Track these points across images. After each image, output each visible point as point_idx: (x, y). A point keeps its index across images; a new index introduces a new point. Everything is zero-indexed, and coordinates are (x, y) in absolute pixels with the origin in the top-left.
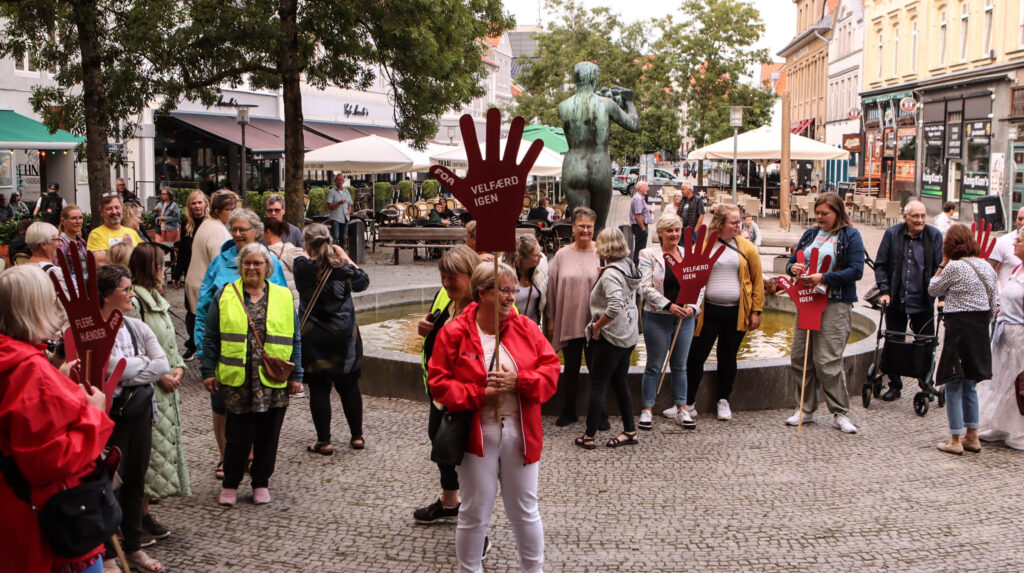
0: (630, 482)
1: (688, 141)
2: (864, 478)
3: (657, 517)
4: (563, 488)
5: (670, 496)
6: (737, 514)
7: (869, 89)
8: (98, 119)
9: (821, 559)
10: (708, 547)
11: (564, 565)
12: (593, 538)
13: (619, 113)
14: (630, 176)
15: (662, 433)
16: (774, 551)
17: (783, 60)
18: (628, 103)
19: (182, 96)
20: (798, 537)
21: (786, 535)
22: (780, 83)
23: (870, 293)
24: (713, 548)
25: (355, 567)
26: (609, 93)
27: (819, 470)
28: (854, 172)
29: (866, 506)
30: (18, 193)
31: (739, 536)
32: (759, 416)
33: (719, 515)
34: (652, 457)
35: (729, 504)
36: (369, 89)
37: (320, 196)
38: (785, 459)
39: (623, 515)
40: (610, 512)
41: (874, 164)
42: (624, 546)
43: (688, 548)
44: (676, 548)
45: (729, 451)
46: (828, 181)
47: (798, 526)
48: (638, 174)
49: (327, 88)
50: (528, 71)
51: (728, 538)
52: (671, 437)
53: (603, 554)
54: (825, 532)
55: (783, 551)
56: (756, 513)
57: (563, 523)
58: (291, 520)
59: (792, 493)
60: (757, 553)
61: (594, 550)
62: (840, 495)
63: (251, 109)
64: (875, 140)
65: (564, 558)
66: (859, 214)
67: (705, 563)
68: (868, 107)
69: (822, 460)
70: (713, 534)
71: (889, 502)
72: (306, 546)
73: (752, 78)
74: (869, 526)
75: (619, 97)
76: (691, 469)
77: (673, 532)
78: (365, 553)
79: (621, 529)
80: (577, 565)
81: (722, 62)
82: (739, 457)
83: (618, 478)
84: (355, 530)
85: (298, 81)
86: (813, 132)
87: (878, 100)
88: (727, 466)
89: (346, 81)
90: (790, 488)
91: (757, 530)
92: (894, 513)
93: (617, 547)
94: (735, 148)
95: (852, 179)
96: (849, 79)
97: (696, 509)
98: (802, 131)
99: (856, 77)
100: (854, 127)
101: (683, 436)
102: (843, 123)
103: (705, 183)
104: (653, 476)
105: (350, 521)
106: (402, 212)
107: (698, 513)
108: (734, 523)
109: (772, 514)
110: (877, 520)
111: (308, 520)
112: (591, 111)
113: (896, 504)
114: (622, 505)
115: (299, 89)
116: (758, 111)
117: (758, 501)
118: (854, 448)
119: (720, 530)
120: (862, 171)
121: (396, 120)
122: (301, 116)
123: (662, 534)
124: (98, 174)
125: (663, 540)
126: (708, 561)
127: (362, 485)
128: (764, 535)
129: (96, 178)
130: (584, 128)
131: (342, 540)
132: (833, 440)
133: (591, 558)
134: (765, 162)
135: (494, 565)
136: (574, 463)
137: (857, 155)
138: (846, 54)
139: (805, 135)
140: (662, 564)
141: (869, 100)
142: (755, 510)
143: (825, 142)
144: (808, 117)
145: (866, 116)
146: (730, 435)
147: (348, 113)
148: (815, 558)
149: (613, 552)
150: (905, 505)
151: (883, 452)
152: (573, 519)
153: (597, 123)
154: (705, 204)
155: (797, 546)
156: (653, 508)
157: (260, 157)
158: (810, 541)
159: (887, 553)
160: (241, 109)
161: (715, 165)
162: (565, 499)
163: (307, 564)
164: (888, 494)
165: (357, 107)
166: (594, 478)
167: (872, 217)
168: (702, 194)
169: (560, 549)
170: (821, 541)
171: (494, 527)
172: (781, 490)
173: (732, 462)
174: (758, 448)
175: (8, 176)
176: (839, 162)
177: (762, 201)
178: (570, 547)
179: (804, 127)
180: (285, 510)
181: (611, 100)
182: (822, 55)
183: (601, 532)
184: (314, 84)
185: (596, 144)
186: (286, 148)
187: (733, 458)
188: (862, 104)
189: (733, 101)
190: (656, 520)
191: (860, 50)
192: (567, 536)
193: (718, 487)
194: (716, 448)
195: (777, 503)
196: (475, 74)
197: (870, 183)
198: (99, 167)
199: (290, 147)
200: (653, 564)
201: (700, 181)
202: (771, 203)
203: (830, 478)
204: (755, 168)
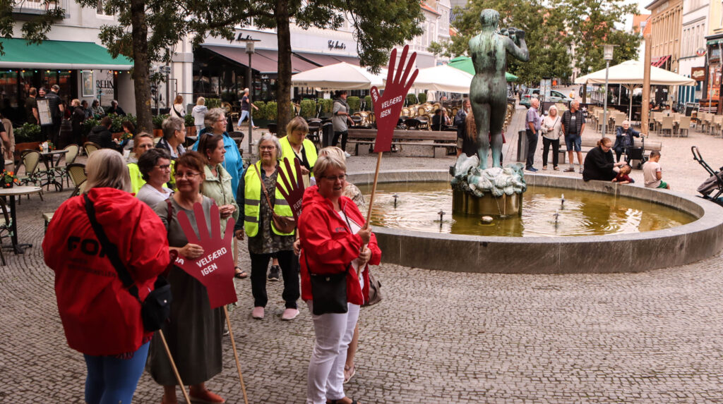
0: (503, 326)
1: (576, 70)
2: (685, 330)
3: (520, 354)
4: (452, 328)
5: (532, 338)
6: (582, 355)
7: (713, 34)
8: (142, 48)
9: (644, 395)
10: (556, 380)
11: (444, 390)
12: (469, 369)
13: (513, 48)
14: (533, 95)
15: (533, 288)
16: (608, 386)
17: (649, 12)
18: (520, 40)
19: (207, 33)
20: (628, 376)
21: (618, 374)
22: (646, 29)
23: (702, 186)
24: (560, 381)
25: (286, 383)
26: (507, 32)
27: (651, 323)
28: (699, 96)
29: (684, 353)
30: (98, 100)
31: (582, 373)
32: (608, 277)
33: (568, 355)
34: (522, 307)
35: (578, 347)
36: (339, 29)
37: (308, 105)
38: (625, 312)
39: (494, 351)
40: (485, 349)
41: (715, 90)
42: (491, 377)
43: (541, 381)
44: (532, 380)
45: (582, 304)
46: (679, 102)
47: (628, 367)
48: (538, 94)
49: (310, 28)
50: (460, 18)
51: (572, 374)
52: (539, 291)
53: (475, 381)
54: (650, 373)
55: (615, 386)
56: (597, 355)
57: (448, 356)
58: (246, 344)
59: (627, 340)
60: (594, 387)
61: (468, 378)
62: (665, 344)
63: (256, 42)
64: (716, 72)
65: (444, 384)
66: (701, 126)
67: (552, 394)
68: (711, 48)
69: (654, 315)
70: (561, 370)
71: (703, 351)
72: (253, 366)
73: (625, 25)
74: (685, 370)
75: (514, 36)
76: (551, 317)
77: (530, 367)
78: (296, 372)
79: (490, 364)
80: (453, 390)
81: (602, 13)
82: (589, 309)
83: (494, 322)
84: (291, 355)
85: (288, 23)
86: (669, 65)
87: (719, 42)
88: (579, 316)
89: (323, 24)
90: (626, 336)
91: (596, 369)
92: (707, 360)
93: (487, 377)
94: (607, 76)
95: (697, 101)
96: (698, 26)
97: (551, 350)
98: (662, 64)
99: (703, 25)
100: (700, 62)
101: (548, 291)
102: (692, 59)
103: (588, 101)
104: (521, 322)
105: (290, 348)
106: (364, 118)
107: (551, 353)
108: (579, 362)
109: (610, 357)
110: (692, 365)
111: (258, 345)
112: (492, 46)
113: (708, 352)
114: (494, 344)
115: (288, 28)
116: (628, 49)
117: (600, 345)
118: (679, 306)
119: (568, 367)
120: (705, 95)
121: (358, 52)
122: (290, 48)
123: (522, 368)
124: (141, 87)
125: (522, 373)
126: (555, 392)
127: (303, 320)
128: (602, 373)
129: (140, 90)
130: (487, 58)
131: (280, 361)
132: (663, 299)
133: (465, 384)
134: (632, 87)
135: (391, 387)
136: (463, 309)
137: (702, 83)
138: (696, 8)
139: (663, 67)
140: (519, 392)
141: (712, 42)
142: (597, 353)
143: (678, 73)
144: (666, 54)
145: (710, 54)
146: (584, 292)
147: (331, 47)
148: (640, 394)
149: (482, 381)
150: (716, 354)
151: (702, 310)
152: (456, 353)
153: (496, 55)
154: (586, 117)
155: (626, 384)
156: (518, 347)
157: (266, 77)
158: (637, 380)
159: (697, 393)
160: (249, 42)
161: (597, 88)
162: (452, 337)
163: (251, 380)
164: (703, 344)
165: (337, 42)
166: (476, 321)
167: (711, 128)
168: (584, 109)
169: (443, 377)
170: (645, 379)
171: (395, 356)
172: (618, 337)
173: (583, 314)
174: (604, 303)
175: (91, 88)
176: (688, 87)
177: (629, 115)
178: (450, 375)
179: (663, 62)
180: (242, 337)
181: (508, 37)
182: (678, 9)
183: (475, 364)
184: (301, 25)
185: (496, 70)
186: (279, 71)
187: (585, 310)
188: (707, 45)
189: (610, 41)
190: (519, 357)
191: (708, 5)
192: (449, 366)
193: (570, 332)
194: (572, 302)
195: (614, 348)
196: (416, 19)
197: (710, 103)
198: (142, 82)
199: (281, 70)
200: (512, 392)
201: (584, 100)
202: (635, 117)
203: (658, 329)
204: (625, 91)
